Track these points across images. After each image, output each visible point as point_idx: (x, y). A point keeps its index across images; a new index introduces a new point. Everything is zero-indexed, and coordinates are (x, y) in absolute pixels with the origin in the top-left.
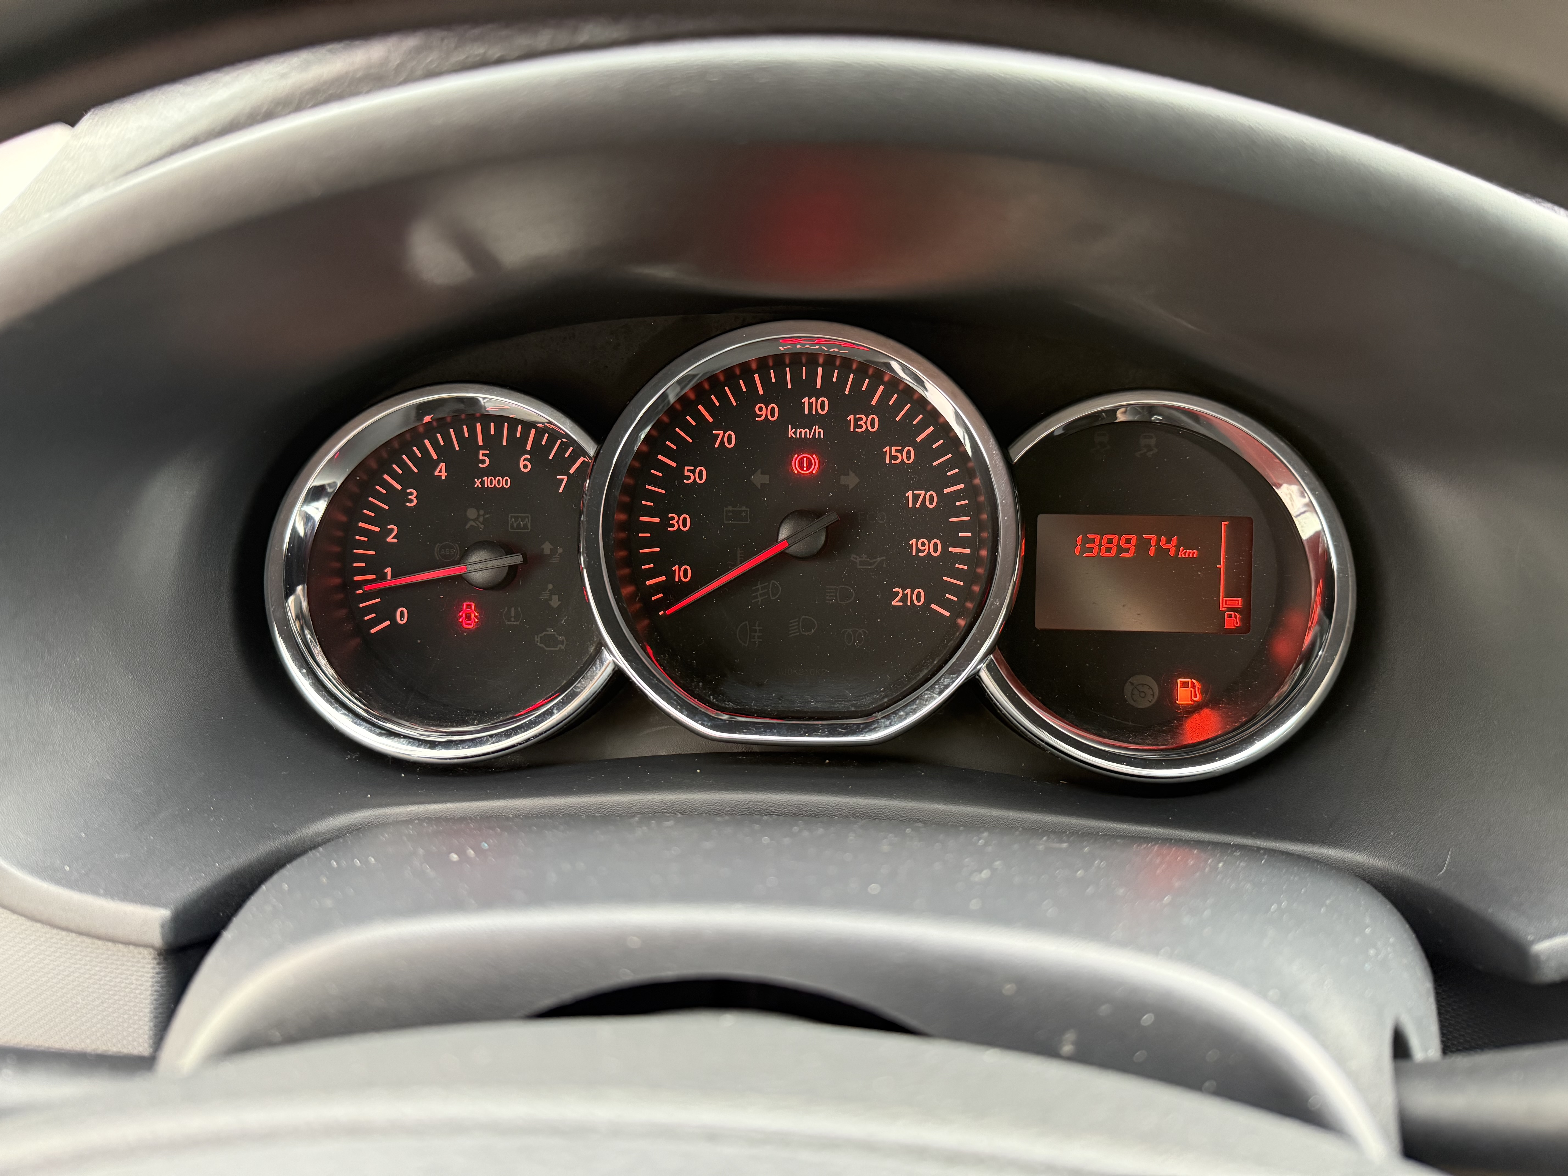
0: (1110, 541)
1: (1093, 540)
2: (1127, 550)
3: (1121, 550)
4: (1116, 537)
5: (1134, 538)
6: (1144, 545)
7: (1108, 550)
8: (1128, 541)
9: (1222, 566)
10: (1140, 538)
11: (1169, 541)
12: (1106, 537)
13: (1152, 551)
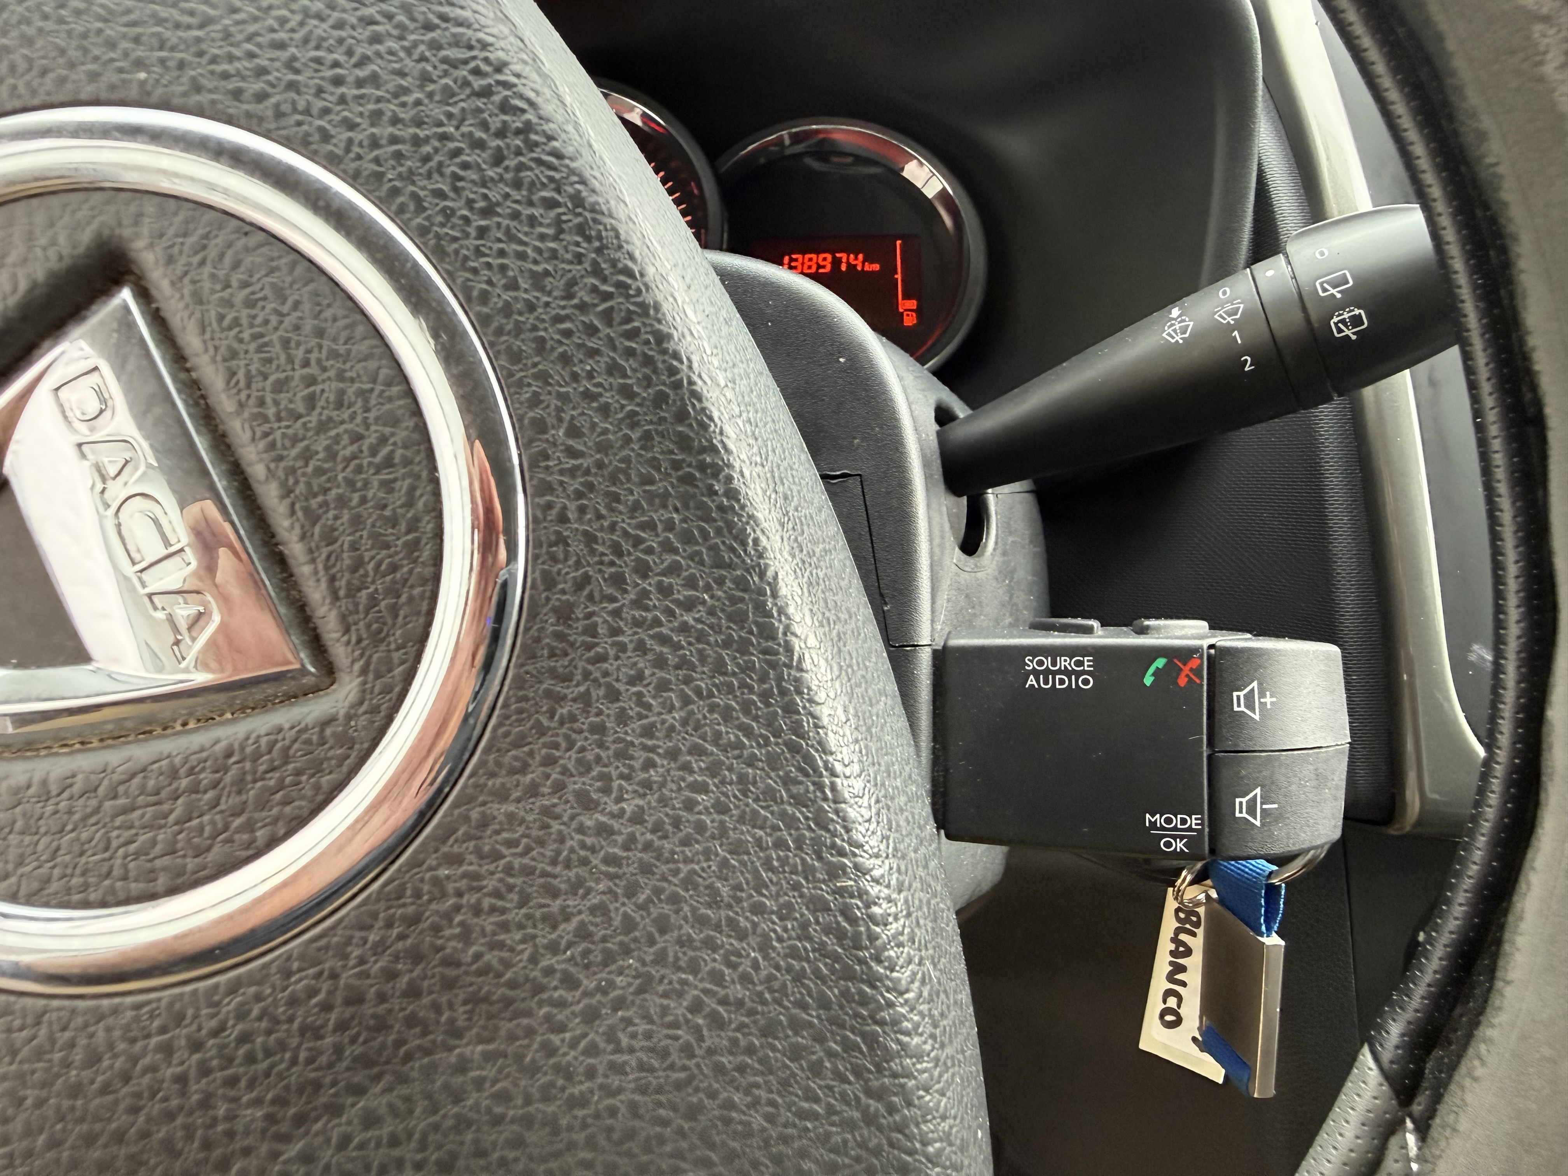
0: (811, 260)
1: (796, 260)
2: (824, 267)
3: (819, 267)
4: (814, 256)
5: (829, 257)
6: (836, 262)
7: (810, 267)
8: (825, 259)
9: (899, 276)
10: (834, 257)
11: (856, 259)
12: (807, 256)
13: (844, 267)
